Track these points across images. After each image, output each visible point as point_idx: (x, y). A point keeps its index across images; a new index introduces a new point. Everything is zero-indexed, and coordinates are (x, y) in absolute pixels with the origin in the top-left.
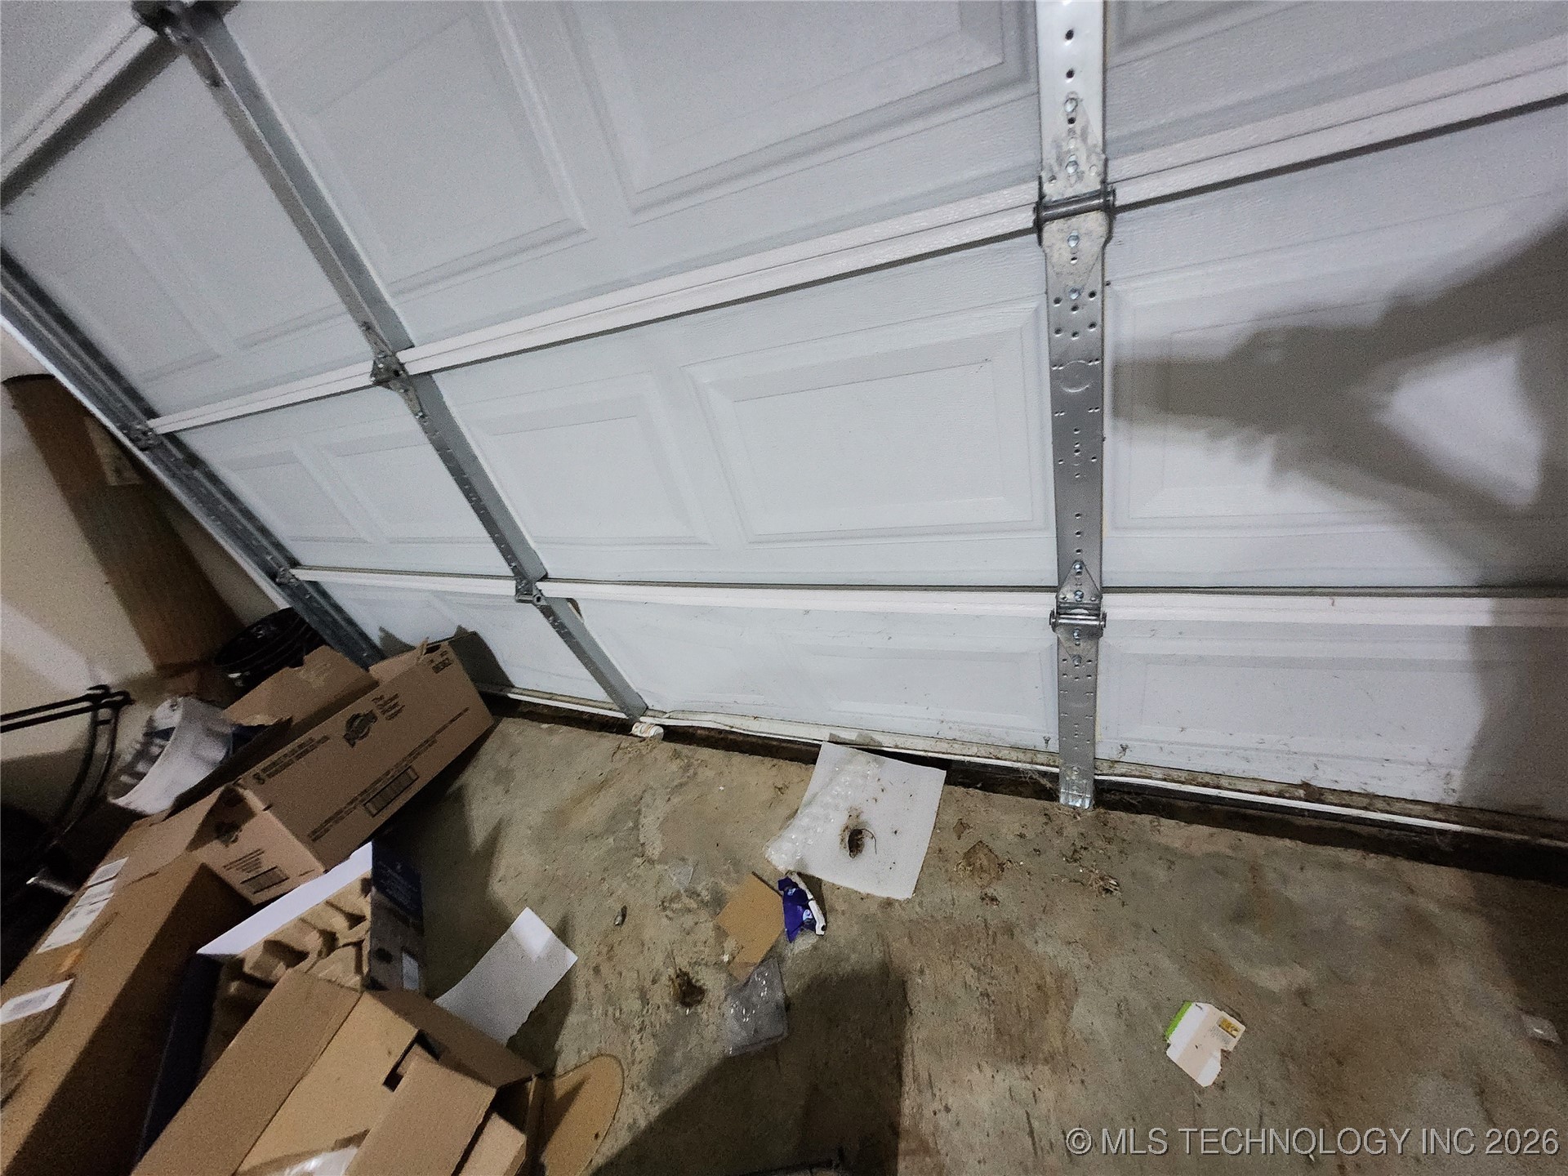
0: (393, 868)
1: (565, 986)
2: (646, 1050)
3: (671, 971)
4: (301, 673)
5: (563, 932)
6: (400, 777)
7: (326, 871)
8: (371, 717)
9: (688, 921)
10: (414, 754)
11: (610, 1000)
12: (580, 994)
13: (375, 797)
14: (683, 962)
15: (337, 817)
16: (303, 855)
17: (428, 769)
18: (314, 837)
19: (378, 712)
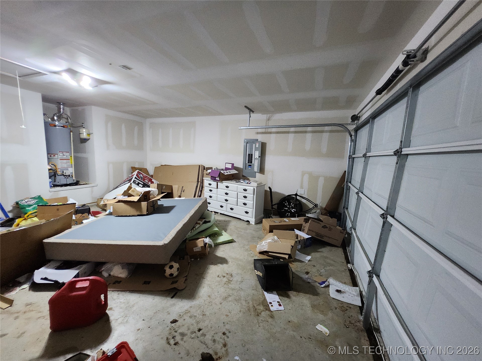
0: (310, 241)
1: (303, 262)
2: (299, 270)
3: (309, 271)
4: (330, 219)
5: (309, 261)
6: (322, 236)
7: (306, 234)
8: (327, 228)
9: (317, 273)
10: (326, 236)
11: (303, 266)
12: (303, 263)
13: (317, 234)
14: (311, 272)
15: (313, 231)
16: (306, 230)
17: (325, 239)
18: (309, 230)
19: (328, 228)
